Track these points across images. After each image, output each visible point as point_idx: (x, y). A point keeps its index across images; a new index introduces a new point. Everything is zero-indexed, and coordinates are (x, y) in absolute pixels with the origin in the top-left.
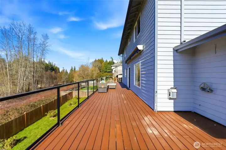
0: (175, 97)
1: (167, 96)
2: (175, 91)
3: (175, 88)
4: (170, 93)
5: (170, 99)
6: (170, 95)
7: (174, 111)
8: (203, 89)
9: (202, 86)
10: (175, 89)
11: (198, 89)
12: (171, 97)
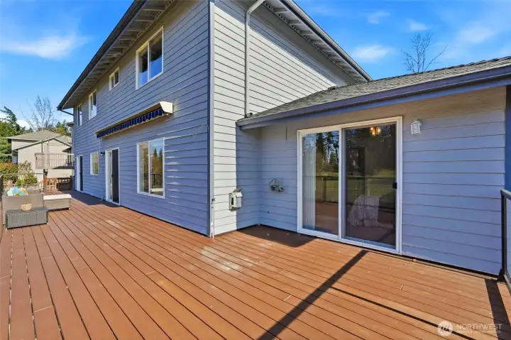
0: (240, 205)
1: (227, 205)
2: (240, 194)
3: (239, 189)
4: (233, 199)
5: (233, 209)
6: (232, 203)
7: (237, 230)
8: (273, 188)
9: (273, 184)
10: (239, 191)
11: (268, 188)
12: (235, 206)
